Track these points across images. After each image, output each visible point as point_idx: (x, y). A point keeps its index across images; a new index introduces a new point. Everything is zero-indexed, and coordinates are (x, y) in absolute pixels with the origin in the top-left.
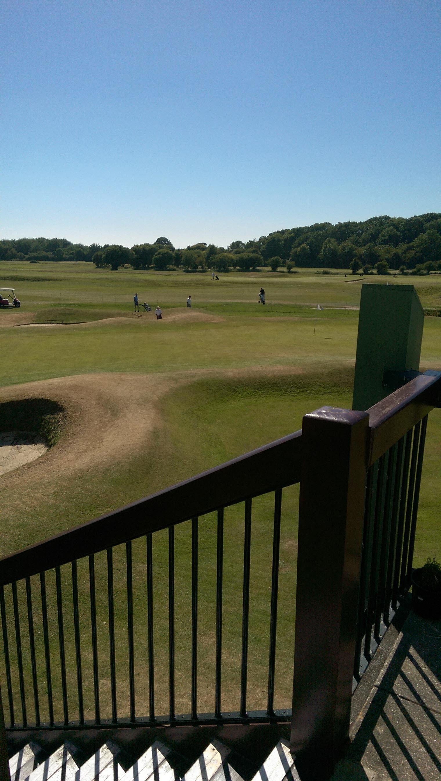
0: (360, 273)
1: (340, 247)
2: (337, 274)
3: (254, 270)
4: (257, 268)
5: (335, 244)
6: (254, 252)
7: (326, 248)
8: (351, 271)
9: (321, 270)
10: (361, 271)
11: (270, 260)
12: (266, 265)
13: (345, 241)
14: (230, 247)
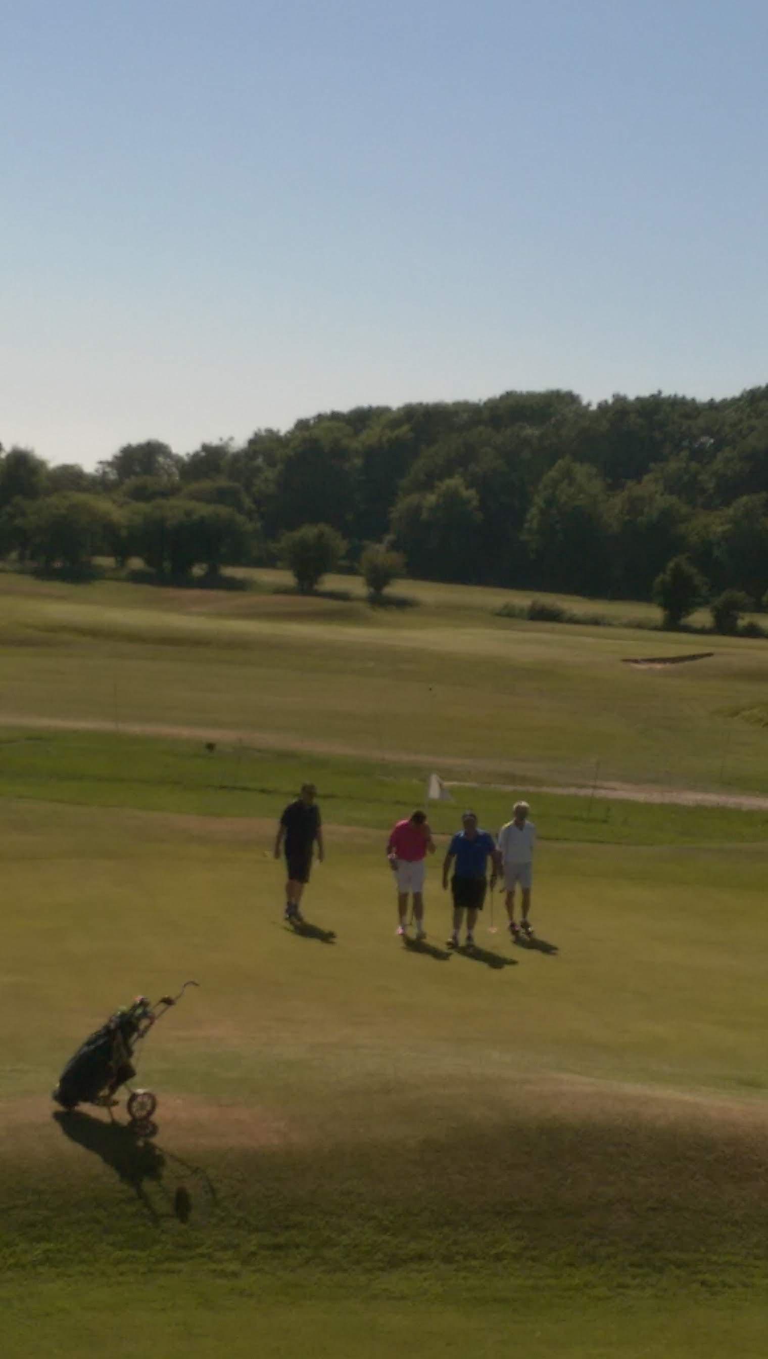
0: (698, 625)
1: (618, 501)
2: (596, 622)
3: (213, 581)
4: (229, 571)
5: (597, 486)
6: (221, 496)
7: (551, 502)
8: (655, 613)
9: (523, 600)
10: (702, 617)
11: (288, 539)
12: (268, 562)
13: (638, 475)
14: (110, 464)
